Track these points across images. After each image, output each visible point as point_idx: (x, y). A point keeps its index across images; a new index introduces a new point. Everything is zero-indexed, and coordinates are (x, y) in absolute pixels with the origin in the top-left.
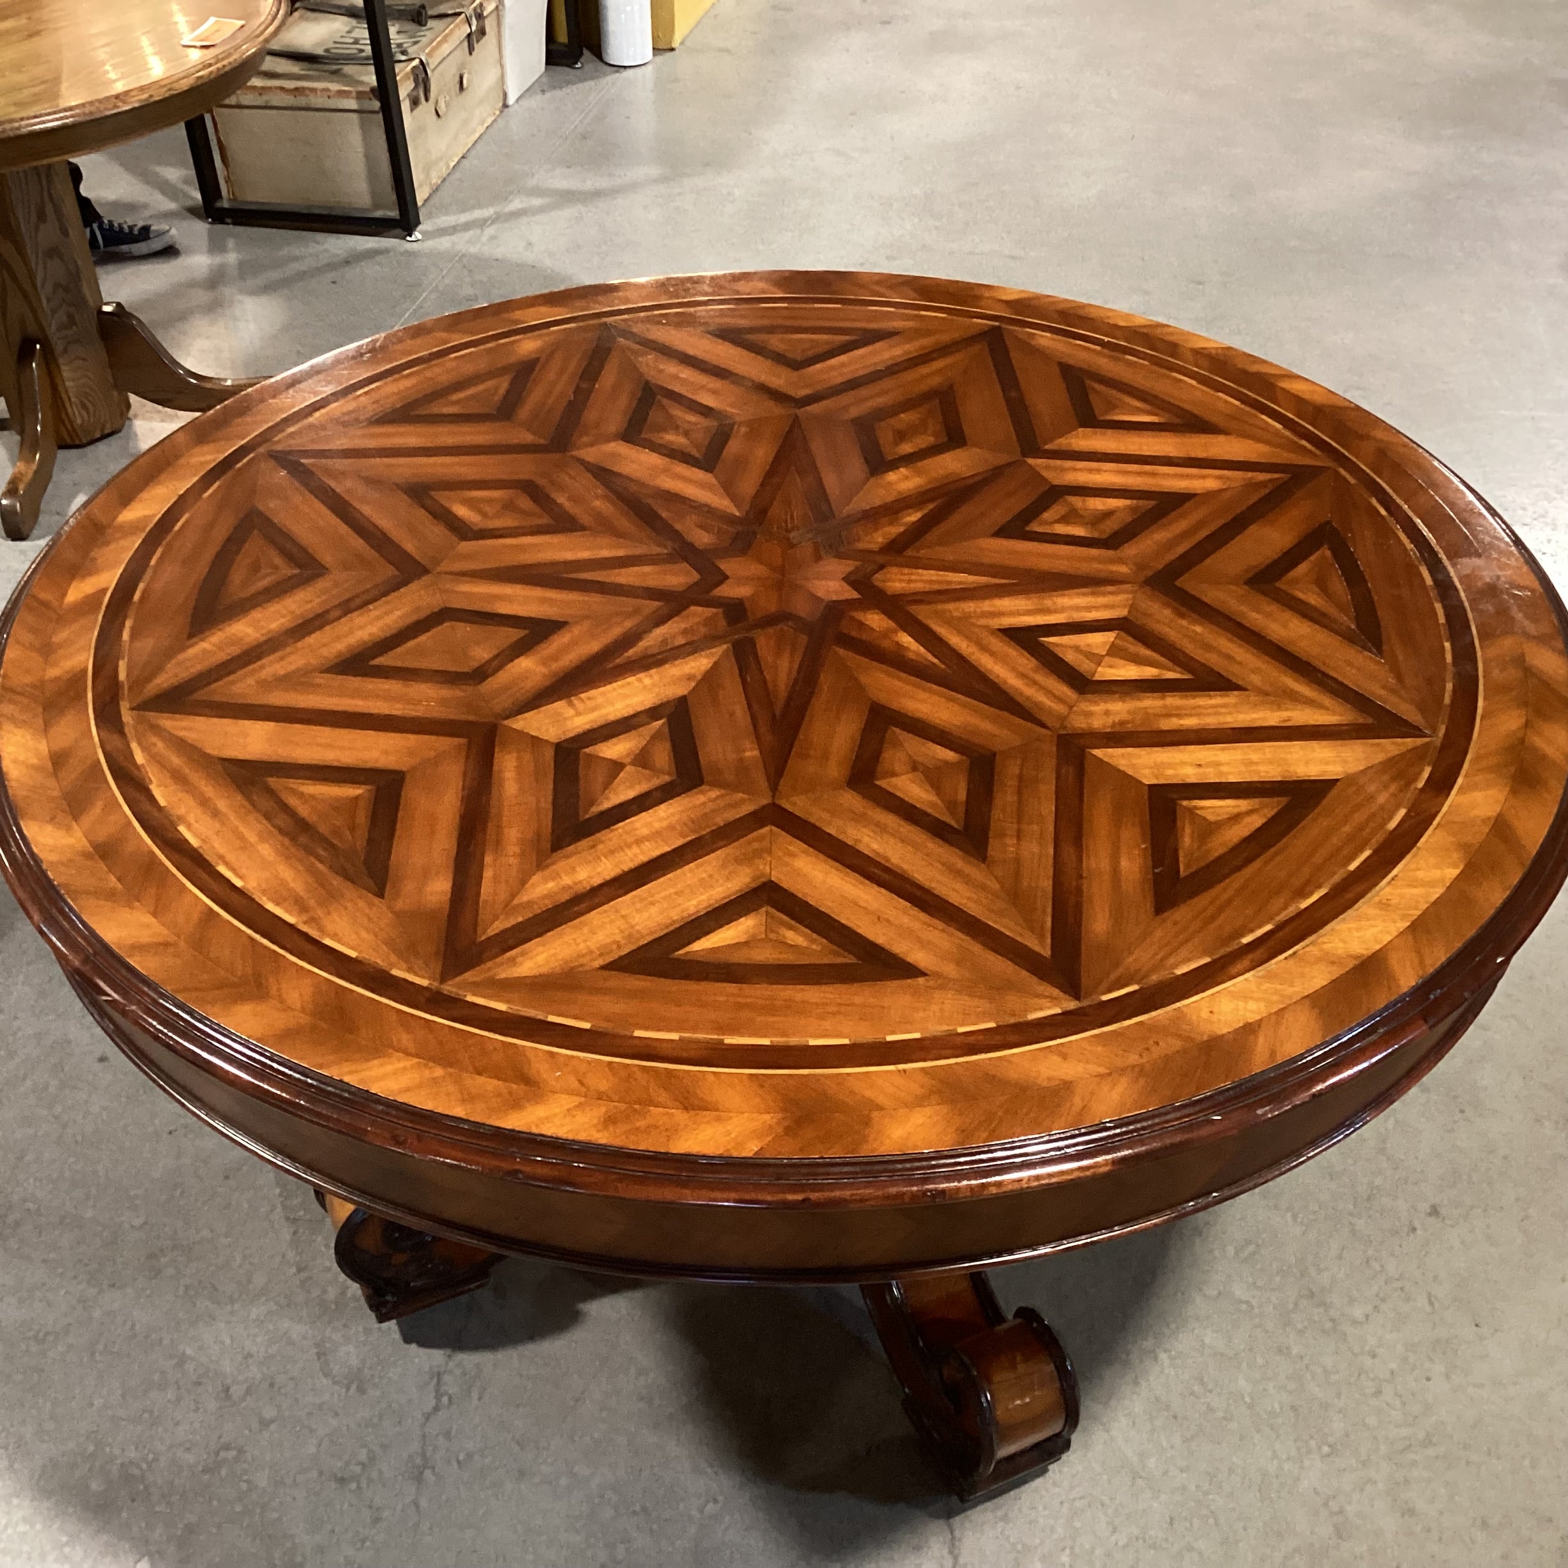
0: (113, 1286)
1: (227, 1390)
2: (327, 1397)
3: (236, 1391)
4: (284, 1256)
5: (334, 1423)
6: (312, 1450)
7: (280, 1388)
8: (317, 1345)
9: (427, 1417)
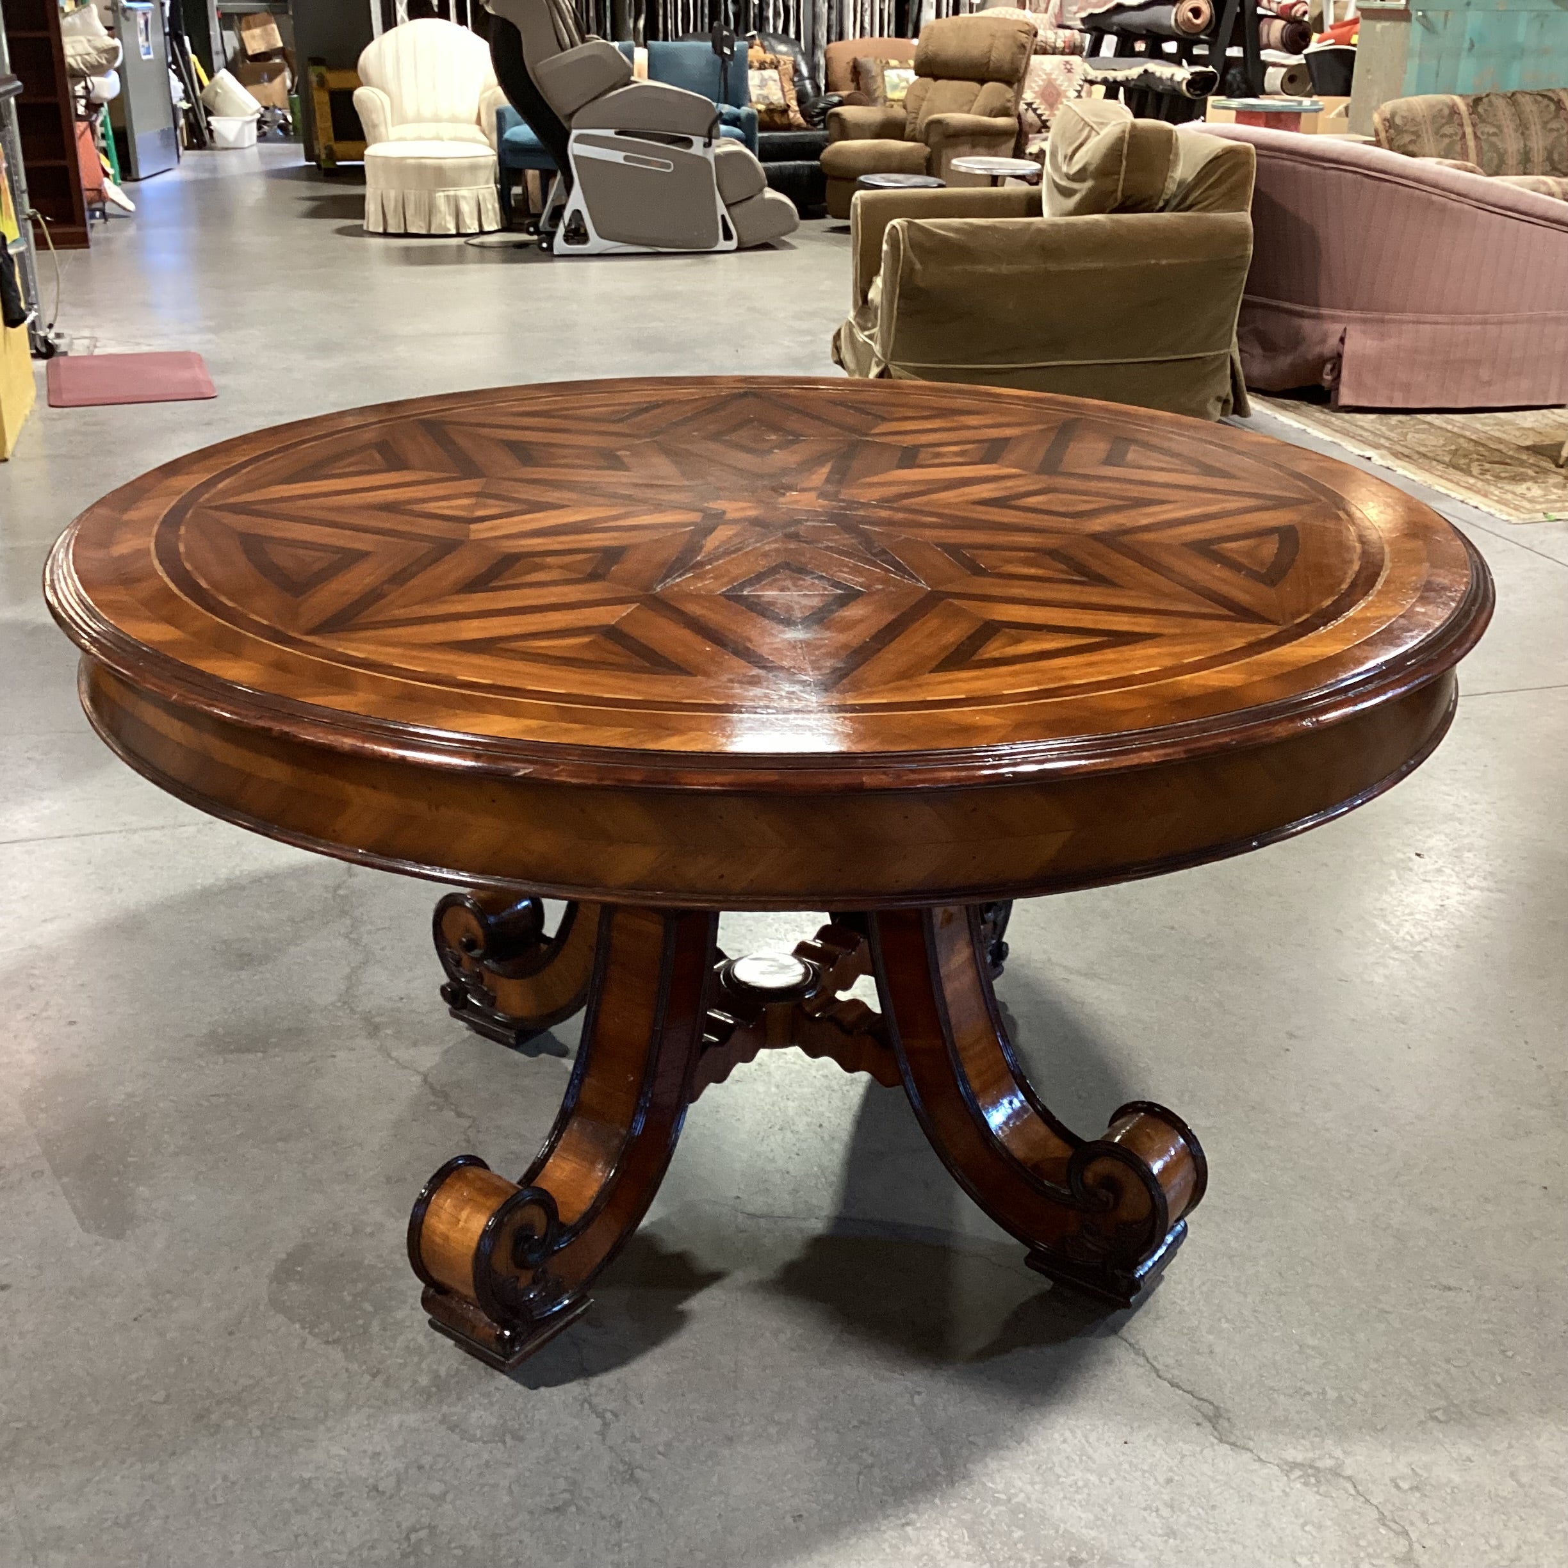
0: (174, 1454)
1: (375, 1488)
2: (486, 1456)
3: (388, 1485)
4: (347, 1370)
5: (511, 1471)
6: (506, 1499)
7: (431, 1467)
8: (442, 1422)
9: (603, 1434)
